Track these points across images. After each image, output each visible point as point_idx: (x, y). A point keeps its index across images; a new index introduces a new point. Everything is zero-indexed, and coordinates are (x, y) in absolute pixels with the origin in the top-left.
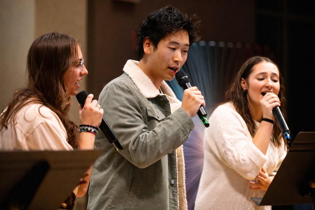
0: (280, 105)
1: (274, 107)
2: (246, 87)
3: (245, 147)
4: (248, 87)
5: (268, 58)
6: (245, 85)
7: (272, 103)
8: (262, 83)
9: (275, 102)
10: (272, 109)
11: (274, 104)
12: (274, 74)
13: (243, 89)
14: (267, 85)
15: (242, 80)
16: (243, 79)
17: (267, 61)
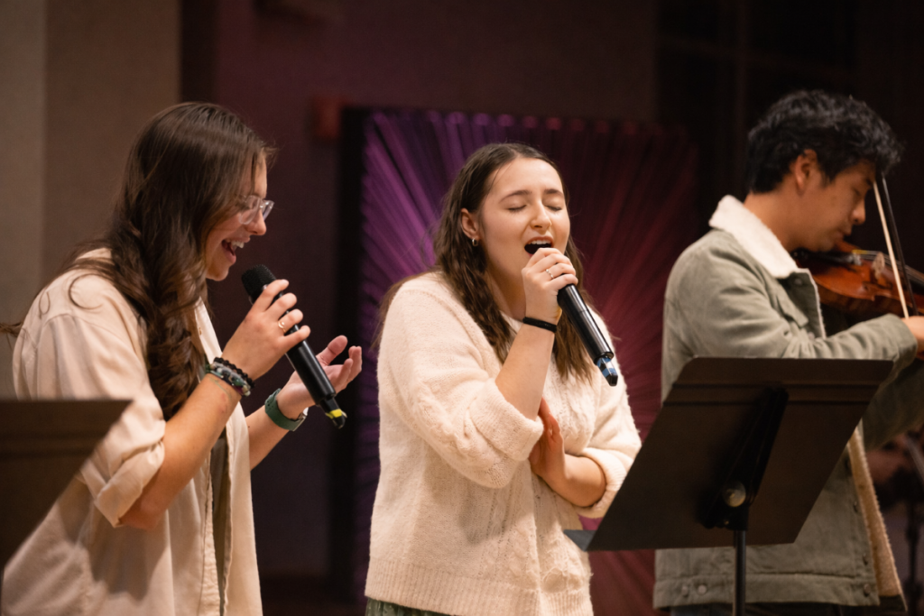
0: (576, 280)
1: (560, 288)
2: (479, 234)
3: (475, 399)
4: (481, 230)
5: (532, 146)
6: (475, 230)
7: (555, 277)
8: (521, 219)
9: (563, 274)
10: (556, 293)
11: (561, 281)
12: (552, 192)
13: (470, 240)
14: (535, 223)
15: (463, 214)
16: (465, 211)
17: (528, 155)
